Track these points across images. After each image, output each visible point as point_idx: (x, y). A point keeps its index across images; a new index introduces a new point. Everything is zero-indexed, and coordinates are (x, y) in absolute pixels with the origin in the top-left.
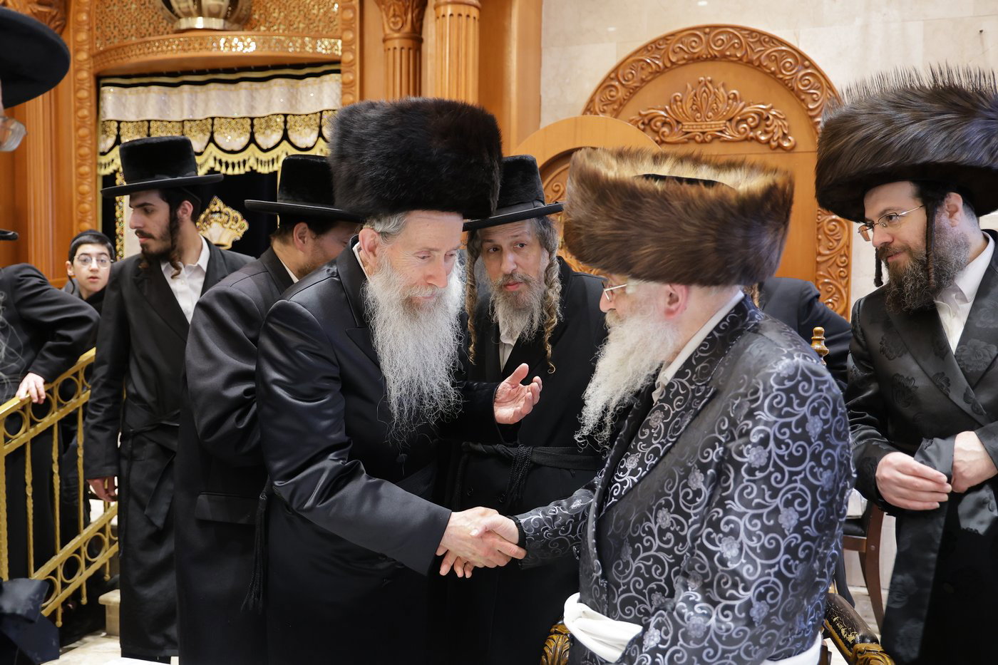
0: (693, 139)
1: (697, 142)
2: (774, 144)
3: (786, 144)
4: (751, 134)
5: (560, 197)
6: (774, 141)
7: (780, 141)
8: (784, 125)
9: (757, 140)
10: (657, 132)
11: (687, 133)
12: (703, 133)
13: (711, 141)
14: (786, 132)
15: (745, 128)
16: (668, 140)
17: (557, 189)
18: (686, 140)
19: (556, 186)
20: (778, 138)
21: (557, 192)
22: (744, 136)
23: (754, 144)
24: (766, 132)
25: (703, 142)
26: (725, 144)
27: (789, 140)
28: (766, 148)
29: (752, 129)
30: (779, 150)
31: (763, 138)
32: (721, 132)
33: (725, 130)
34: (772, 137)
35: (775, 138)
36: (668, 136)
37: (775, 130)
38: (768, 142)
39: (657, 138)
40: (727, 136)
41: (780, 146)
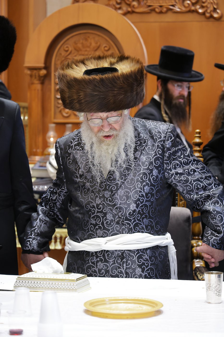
0: (153, 10)
1: (156, 12)
2: (208, 15)
3: (216, 15)
4: (193, 8)
5: (69, 54)
6: (208, 13)
7: (212, 13)
8: (214, 2)
9: (196, 12)
10: (129, 5)
11: (150, 6)
12: (161, 6)
13: (166, 12)
14: (215, 7)
15: (188, 4)
16: (137, 10)
17: (67, 49)
18: (149, 11)
19: (67, 47)
20: (211, 11)
21: (67, 51)
22: (188, 9)
23: (195, 15)
24: (202, 7)
25: (161, 12)
26: (175, 15)
27: (218, 13)
28: (203, 18)
29: (194, 4)
30: (212, 19)
31: (200, 11)
32: (173, 6)
33: (175, 5)
34: (206, 11)
35: (209, 11)
36: (137, 8)
37: (209, 6)
38: (204, 14)
39: (129, 9)
40: (177, 9)
41: (212, 17)
